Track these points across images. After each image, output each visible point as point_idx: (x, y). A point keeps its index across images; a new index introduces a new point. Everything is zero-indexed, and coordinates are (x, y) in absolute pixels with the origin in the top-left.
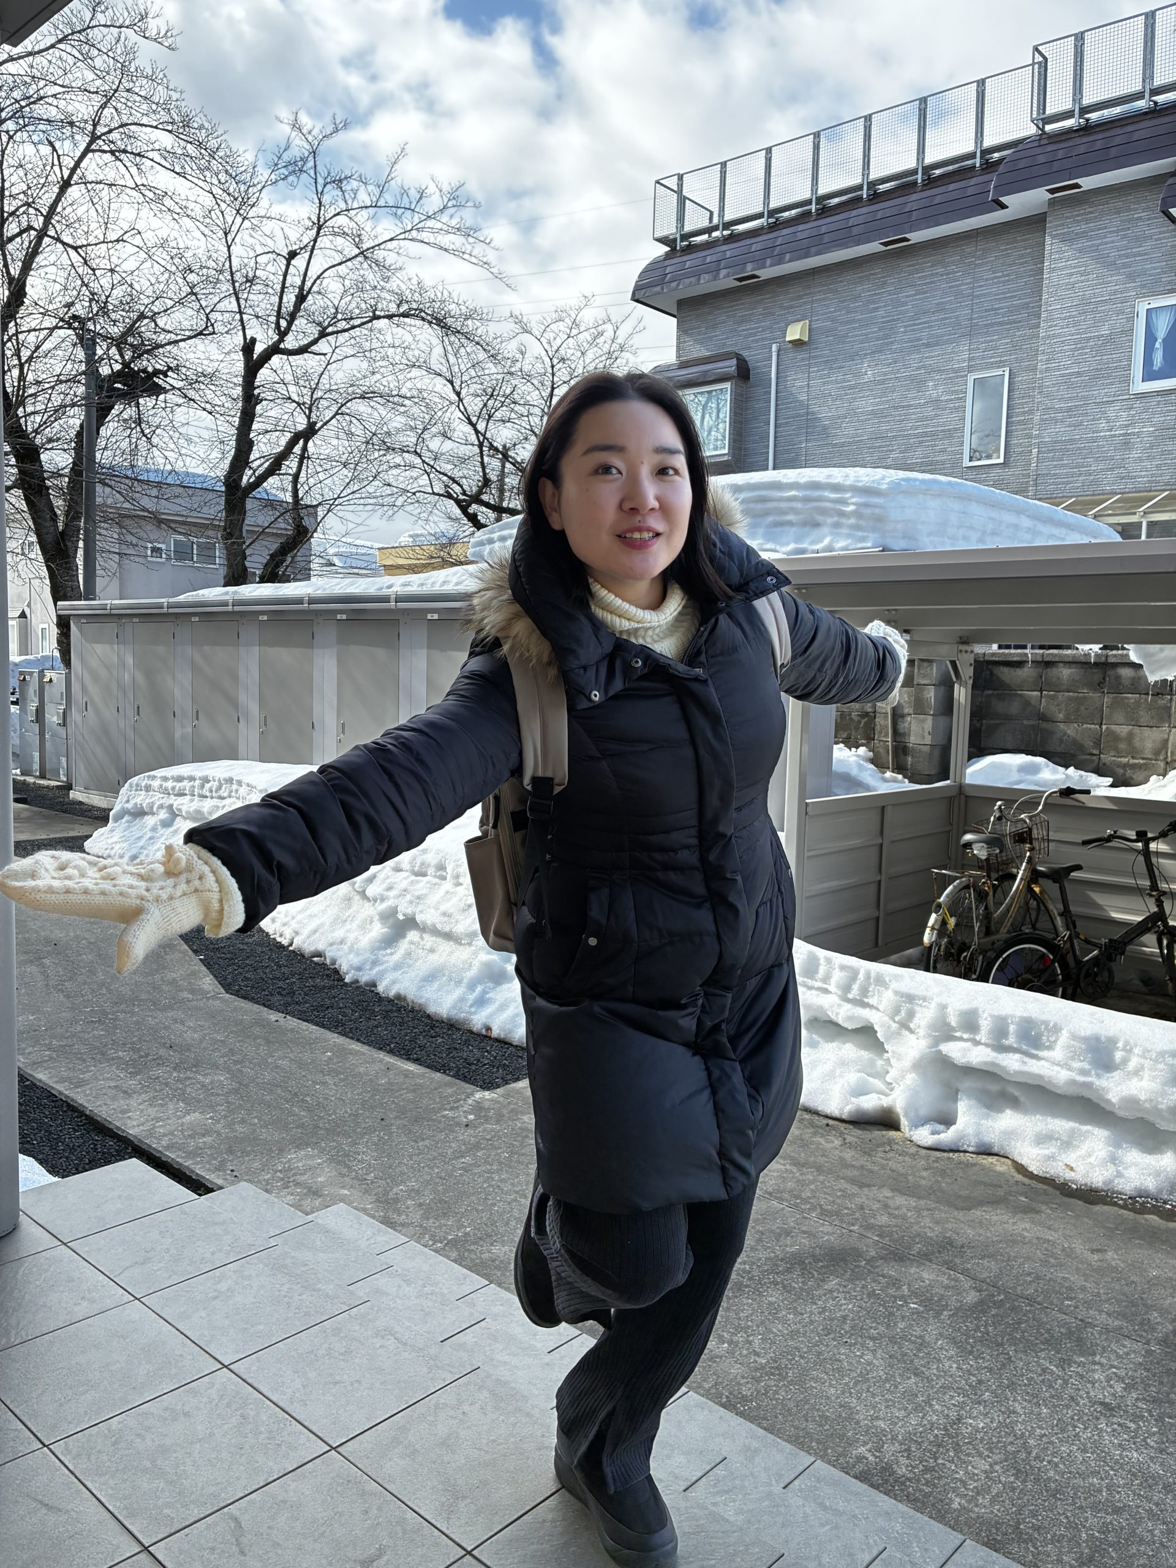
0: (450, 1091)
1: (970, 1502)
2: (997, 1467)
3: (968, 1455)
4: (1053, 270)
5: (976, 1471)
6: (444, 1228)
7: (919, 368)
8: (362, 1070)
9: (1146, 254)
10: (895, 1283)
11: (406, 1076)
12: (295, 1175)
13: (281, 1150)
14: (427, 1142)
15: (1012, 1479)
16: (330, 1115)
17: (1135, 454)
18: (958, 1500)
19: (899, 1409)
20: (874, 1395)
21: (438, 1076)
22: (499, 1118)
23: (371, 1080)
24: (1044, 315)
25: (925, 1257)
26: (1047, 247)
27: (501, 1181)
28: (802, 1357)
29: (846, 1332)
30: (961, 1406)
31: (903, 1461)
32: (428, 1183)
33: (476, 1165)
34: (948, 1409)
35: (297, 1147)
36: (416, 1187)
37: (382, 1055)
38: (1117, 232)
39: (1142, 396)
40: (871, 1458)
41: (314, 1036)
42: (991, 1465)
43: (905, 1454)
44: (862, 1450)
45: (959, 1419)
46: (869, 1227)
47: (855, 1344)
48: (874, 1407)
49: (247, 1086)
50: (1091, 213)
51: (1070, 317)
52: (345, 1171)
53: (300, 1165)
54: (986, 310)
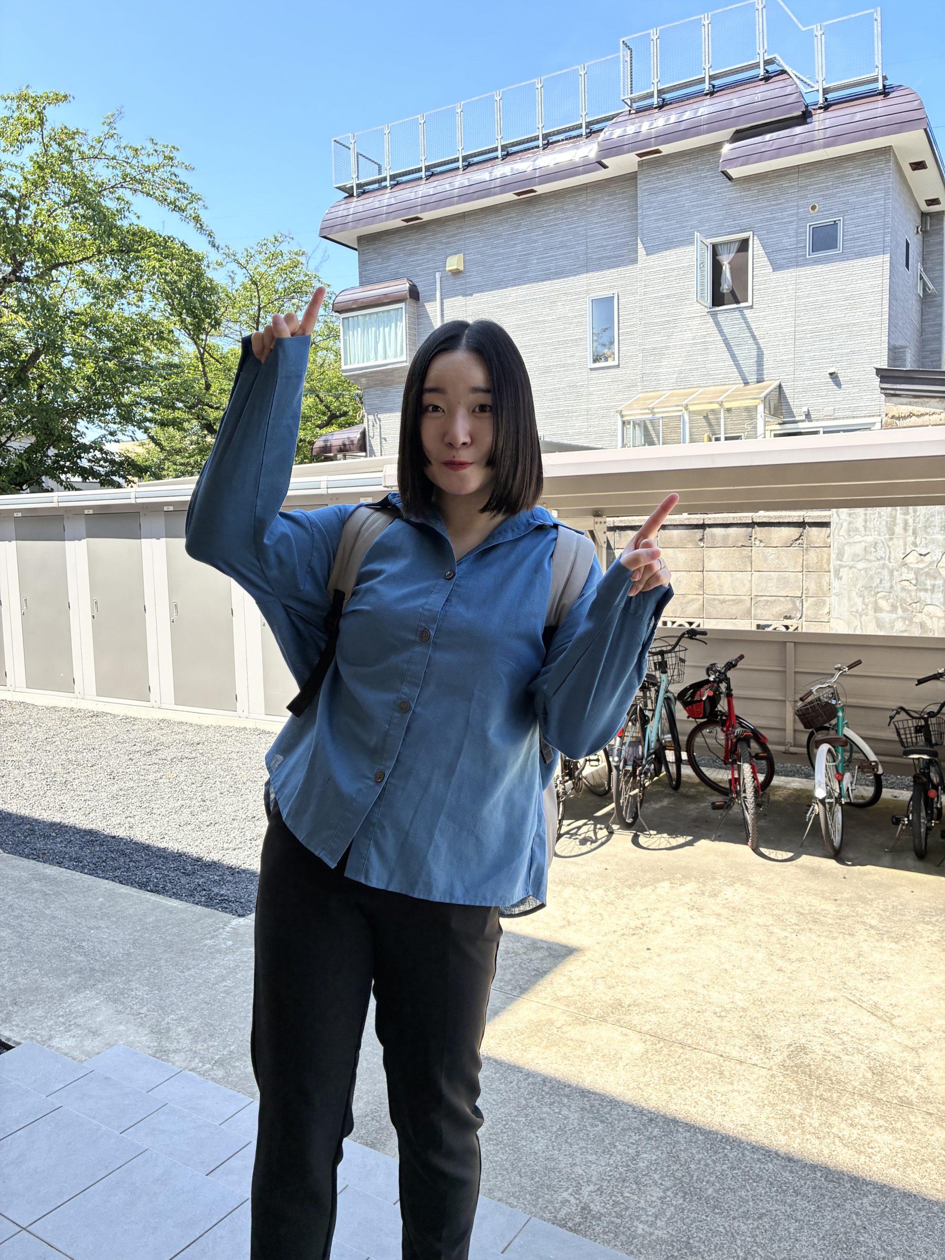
0: (210, 921)
1: (651, 1226)
2: (669, 1193)
3: (645, 1185)
4: (646, 216)
5: (654, 1199)
6: (211, 1050)
8: (131, 911)
9: (711, 205)
10: (581, 1043)
11: (170, 912)
12: (75, 1018)
13: (62, 996)
14: (192, 971)
15: (681, 1201)
16: (104, 957)
18: (641, 1226)
19: (592, 1154)
20: (571, 1145)
21: (197, 908)
23: (140, 920)
25: (602, 1019)
26: (639, 199)
28: (513, 1121)
29: (547, 1093)
30: (637, 1143)
31: (597, 1198)
32: (195, 1009)
34: (628, 1147)
35: (76, 991)
36: (185, 1015)
37: (148, 895)
38: (690, 187)
39: (714, 313)
40: (573, 1200)
41: (86, 885)
42: (664, 1192)
43: (599, 1193)
44: (565, 1195)
45: (638, 1154)
46: (558, 999)
47: (554, 1102)
48: (571, 1155)
49: (28, 939)
50: (670, 172)
52: (120, 1008)
53: (80, 1008)
54: (597, 247)
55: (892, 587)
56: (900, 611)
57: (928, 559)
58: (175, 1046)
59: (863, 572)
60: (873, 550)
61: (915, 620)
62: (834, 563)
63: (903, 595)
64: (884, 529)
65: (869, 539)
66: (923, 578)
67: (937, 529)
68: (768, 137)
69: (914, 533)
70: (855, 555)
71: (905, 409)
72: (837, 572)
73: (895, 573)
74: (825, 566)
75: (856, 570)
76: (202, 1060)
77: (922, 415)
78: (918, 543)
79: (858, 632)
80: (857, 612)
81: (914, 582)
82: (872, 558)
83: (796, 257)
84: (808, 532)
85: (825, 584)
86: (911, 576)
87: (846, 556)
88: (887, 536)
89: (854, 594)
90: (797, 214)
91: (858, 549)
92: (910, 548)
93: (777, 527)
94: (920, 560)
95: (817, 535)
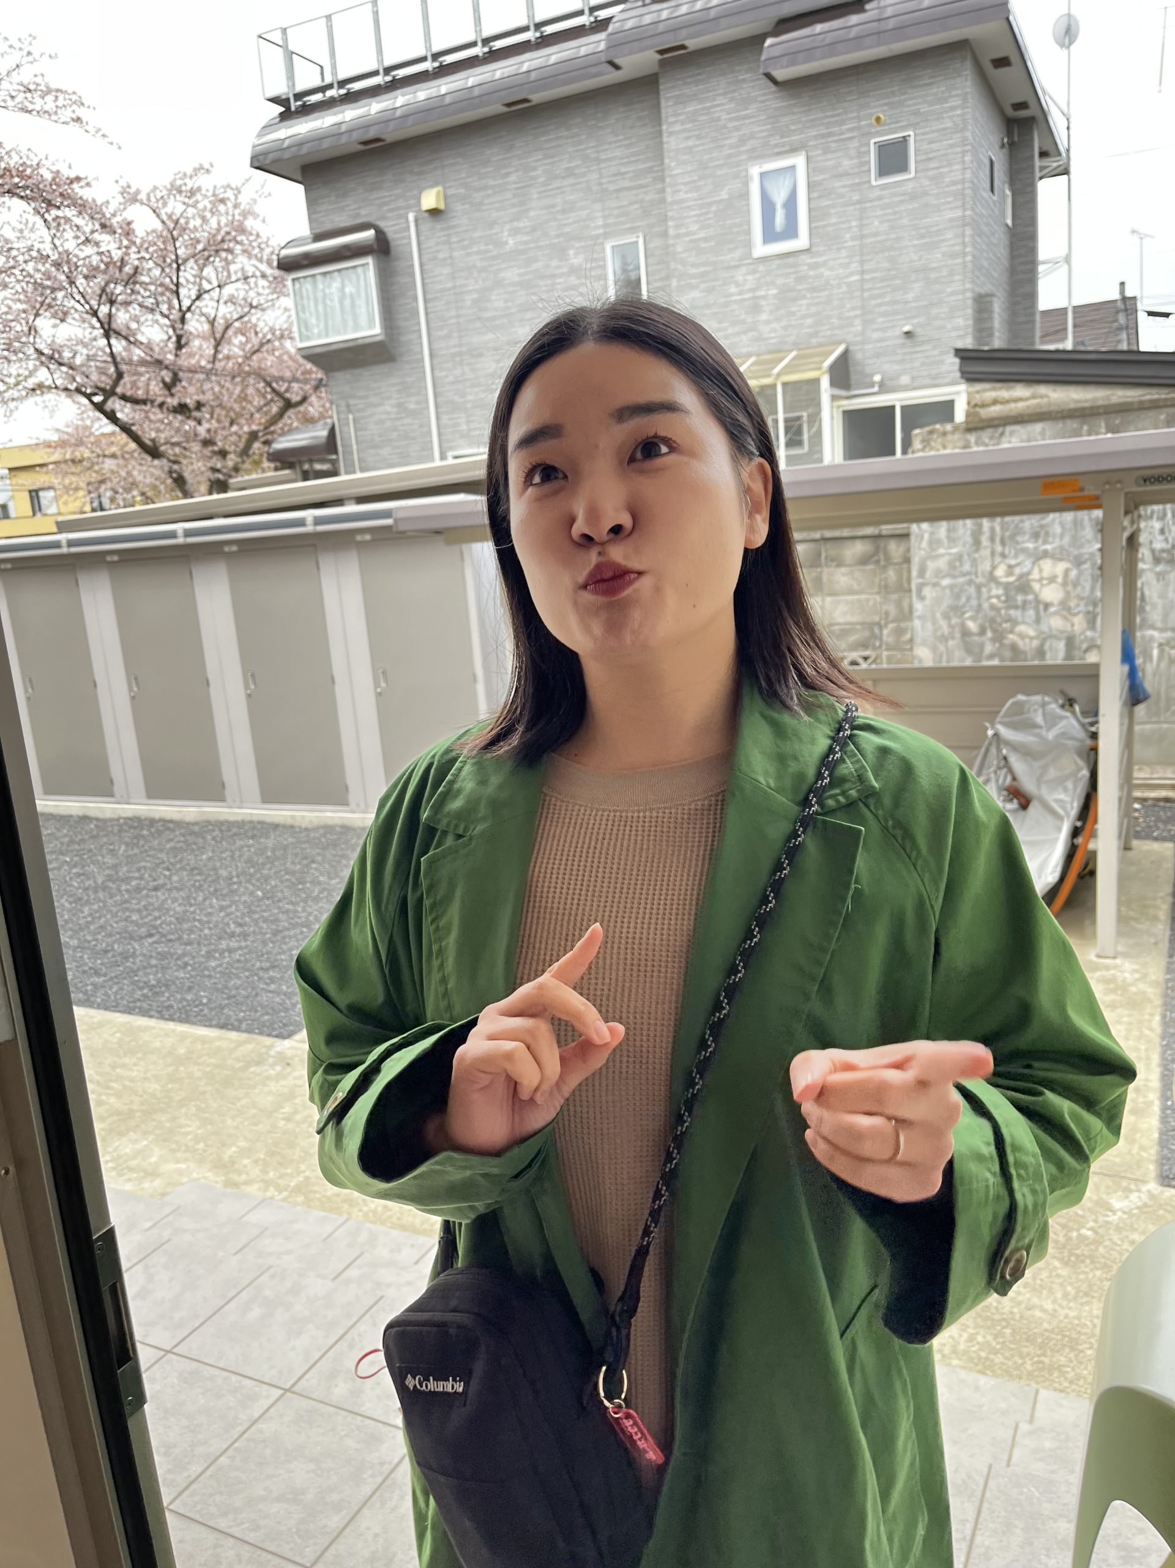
4: (671, 134)
6: (285, 1178)
7: (558, 236)
8: (157, 1044)
9: (754, 117)
11: (203, 1042)
12: (126, 1161)
16: (141, 1096)
17: (764, 317)
21: (233, 1035)
23: (170, 1053)
24: (668, 180)
26: (663, 111)
36: (247, 1146)
37: (171, 1025)
38: (724, 94)
39: (764, 259)
50: (698, 75)
51: (694, 182)
52: (174, 1146)
53: (128, 1150)
54: (614, 175)
55: (980, 606)
56: (989, 634)
57: (1017, 571)
59: (947, 591)
60: (957, 564)
61: (1006, 642)
62: (915, 580)
63: (993, 613)
64: (969, 539)
65: (954, 551)
66: (1013, 593)
67: (1027, 537)
68: (819, 28)
69: (1003, 543)
70: (938, 573)
71: (990, 395)
72: (919, 591)
73: (984, 590)
74: (906, 585)
75: (938, 589)
76: (278, 1188)
77: (1007, 402)
78: (1007, 552)
79: (944, 664)
80: (943, 636)
81: (1003, 598)
82: (957, 573)
83: (859, 184)
84: (885, 547)
85: (905, 604)
86: (1000, 592)
87: (928, 574)
88: (974, 548)
89: (938, 615)
90: (859, 128)
91: (942, 563)
92: (998, 559)
93: (849, 543)
94: (1010, 573)
95: (894, 548)
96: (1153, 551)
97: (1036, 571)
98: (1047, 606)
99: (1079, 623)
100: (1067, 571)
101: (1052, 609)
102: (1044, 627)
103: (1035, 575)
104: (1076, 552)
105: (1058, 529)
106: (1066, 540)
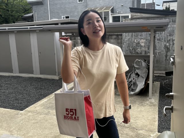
0: (16, 112)
6: (21, 133)
11: (8, 111)
17: (101, 2)
22: (25, 115)
23: (2, 113)
27: (28, 124)
33: (23, 123)
36: (15, 128)
52: (2, 128)
55: (132, 46)
56: (134, 50)
58: (14, 133)
59: (128, 44)
60: (129, 39)
61: (136, 51)
62: (123, 42)
63: (134, 47)
64: (131, 36)
65: (129, 37)
66: (137, 44)
67: (139, 36)
69: (136, 37)
70: (126, 40)
72: (123, 43)
73: (133, 44)
74: (121, 42)
75: (126, 43)
76: (20, 135)
77: (137, 16)
80: (127, 50)
82: (129, 41)
84: (118, 36)
85: (121, 45)
86: (135, 44)
91: (127, 39)
92: (135, 39)
93: (113, 36)
94: (137, 41)
95: (120, 37)
96: (157, 39)
97: (141, 41)
98: (142, 46)
99: (147, 49)
100: (145, 41)
101: (143, 47)
102: (142, 49)
103: (140, 42)
104: (146, 38)
105: (144, 35)
106: (145, 36)
